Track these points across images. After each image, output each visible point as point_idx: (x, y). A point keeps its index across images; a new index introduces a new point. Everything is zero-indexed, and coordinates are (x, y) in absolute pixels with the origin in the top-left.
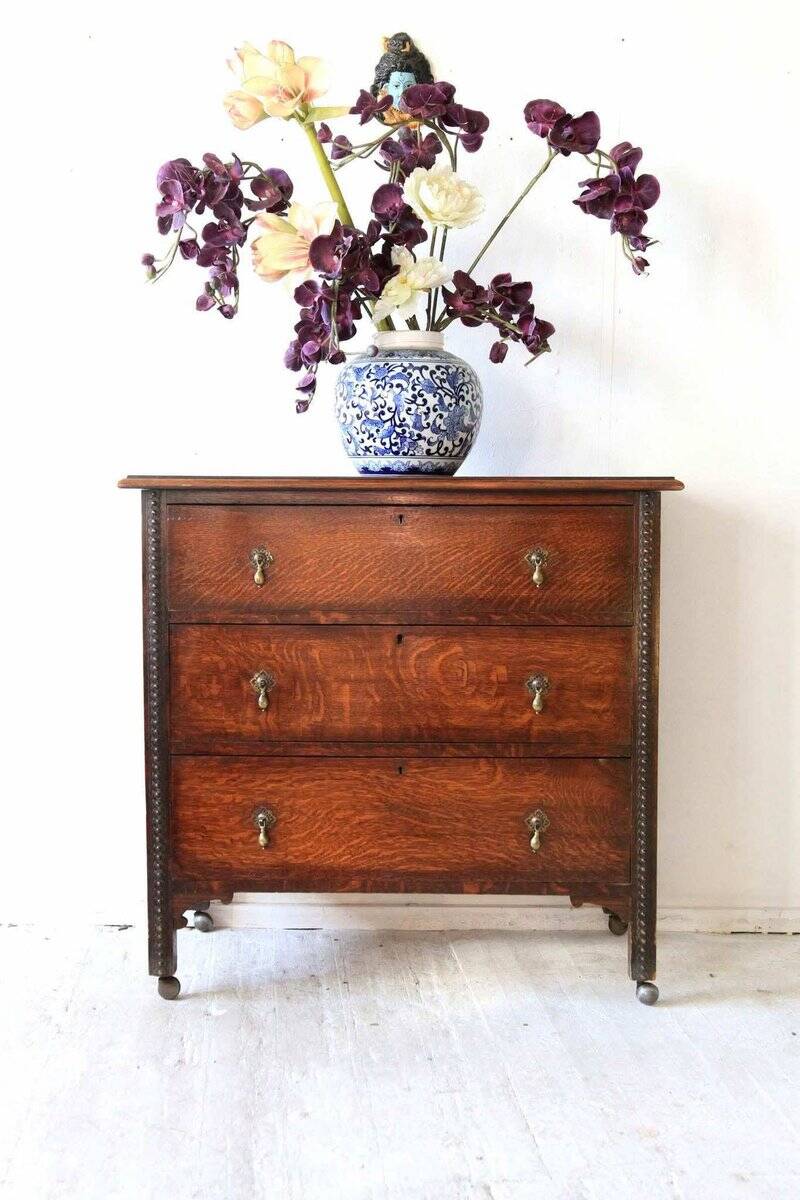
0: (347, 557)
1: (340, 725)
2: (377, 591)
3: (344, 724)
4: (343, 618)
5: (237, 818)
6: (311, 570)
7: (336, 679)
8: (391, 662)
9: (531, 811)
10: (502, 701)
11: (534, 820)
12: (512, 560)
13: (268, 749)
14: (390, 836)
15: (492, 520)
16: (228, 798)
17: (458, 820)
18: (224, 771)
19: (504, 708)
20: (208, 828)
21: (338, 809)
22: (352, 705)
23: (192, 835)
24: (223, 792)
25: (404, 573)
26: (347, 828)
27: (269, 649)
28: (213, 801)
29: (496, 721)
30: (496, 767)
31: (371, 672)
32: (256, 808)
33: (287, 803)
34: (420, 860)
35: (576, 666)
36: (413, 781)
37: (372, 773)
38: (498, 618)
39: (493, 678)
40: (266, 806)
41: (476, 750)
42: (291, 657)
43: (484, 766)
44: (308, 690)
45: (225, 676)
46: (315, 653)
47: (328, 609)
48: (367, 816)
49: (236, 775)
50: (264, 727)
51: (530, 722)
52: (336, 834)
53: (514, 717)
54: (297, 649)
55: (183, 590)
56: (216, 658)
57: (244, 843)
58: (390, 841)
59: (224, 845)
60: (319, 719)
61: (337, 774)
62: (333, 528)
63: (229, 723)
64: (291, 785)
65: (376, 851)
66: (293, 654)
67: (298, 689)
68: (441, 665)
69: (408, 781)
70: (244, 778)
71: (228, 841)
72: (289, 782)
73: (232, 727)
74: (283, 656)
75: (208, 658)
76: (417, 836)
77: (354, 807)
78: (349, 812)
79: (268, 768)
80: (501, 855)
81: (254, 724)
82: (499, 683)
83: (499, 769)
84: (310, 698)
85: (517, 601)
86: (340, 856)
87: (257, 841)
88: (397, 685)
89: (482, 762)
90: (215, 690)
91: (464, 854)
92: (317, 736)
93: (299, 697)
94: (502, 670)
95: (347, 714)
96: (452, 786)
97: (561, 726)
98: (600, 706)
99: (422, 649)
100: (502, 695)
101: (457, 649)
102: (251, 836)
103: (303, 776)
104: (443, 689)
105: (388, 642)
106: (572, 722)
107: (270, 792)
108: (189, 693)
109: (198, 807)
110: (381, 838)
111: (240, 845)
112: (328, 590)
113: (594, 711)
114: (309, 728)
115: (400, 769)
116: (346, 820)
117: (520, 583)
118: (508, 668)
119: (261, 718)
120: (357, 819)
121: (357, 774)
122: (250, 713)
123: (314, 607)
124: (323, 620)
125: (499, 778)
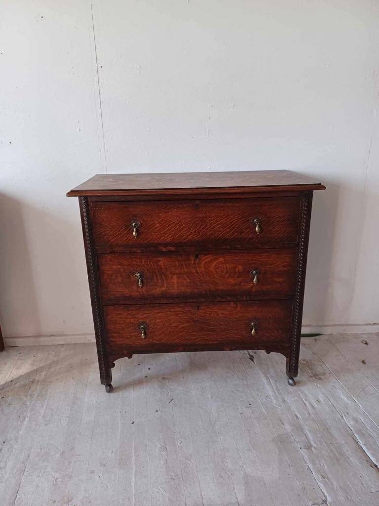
0: (174, 223)
1: (173, 291)
2: (187, 237)
3: (175, 291)
4: (173, 249)
5: (132, 328)
6: (158, 229)
7: (171, 273)
8: (193, 266)
9: (251, 321)
10: (240, 279)
11: (253, 323)
12: (246, 222)
13: (144, 301)
14: (194, 332)
15: (237, 205)
16: (128, 321)
17: (221, 325)
18: (125, 311)
19: (241, 282)
20: (121, 332)
21: (173, 322)
22: (177, 283)
23: (114, 335)
24: (126, 318)
25: (198, 229)
26: (177, 330)
27: (142, 262)
28: (122, 322)
29: (237, 287)
30: (237, 305)
31: (185, 270)
32: (140, 324)
33: (152, 322)
34: (206, 340)
35: (271, 265)
36: (204, 311)
37: (187, 309)
38: (239, 246)
39: (237, 270)
40: (144, 323)
41: (229, 298)
42: (151, 265)
43: (232, 304)
44: (159, 278)
45: (124, 274)
46: (161, 263)
47: (166, 245)
48: (185, 325)
49: (130, 312)
50: (141, 294)
51: (252, 287)
52: (173, 332)
53: (245, 285)
54: (153, 262)
55: (102, 239)
56: (119, 267)
57: (136, 337)
58: (194, 333)
59: (128, 338)
60: (164, 289)
61: (172, 310)
62: (167, 211)
63: (126, 292)
64: (154, 315)
65: (189, 337)
66: (152, 263)
67: (155, 278)
68: (215, 266)
69: (201, 311)
70: (134, 313)
71: (129, 337)
72: (153, 313)
73: (128, 294)
74: (147, 265)
75: (115, 267)
76: (205, 331)
77: (180, 322)
78: (178, 324)
79: (143, 309)
80: (239, 337)
81: (136, 292)
82: (239, 272)
83: (239, 305)
84: (160, 281)
85: (247, 239)
86: (175, 340)
87: (141, 336)
88: (196, 275)
89: (232, 303)
90: (119, 279)
91: (224, 337)
92: (164, 296)
93: (155, 281)
94: (241, 267)
95: (176, 287)
96: (220, 312)
97: (264, 288)
98: (281, 280)
99: (207, 260)
100: (240, 277)
101: (221, 259)
102: (138, 334)
103: (159, 311)
104: (215, 275)
105: (192, 258)
106: (269, 287)
107: (145, 318)
108: (108, 280)
109: (116, 324)
110: (190, 332)
111: (134, 338)
112: (165, 237)
113: (279, 282)
114: (160, 293)
115: (198, 307)
116: (176, 327)
117: (249, 232)
118: (243, 266)
119: (140, 290)
120: (181, 326)
121: (180, 309)
122: (135, 288)
123: (160, 244)
124: (164, 250)
125: (239, 309)
